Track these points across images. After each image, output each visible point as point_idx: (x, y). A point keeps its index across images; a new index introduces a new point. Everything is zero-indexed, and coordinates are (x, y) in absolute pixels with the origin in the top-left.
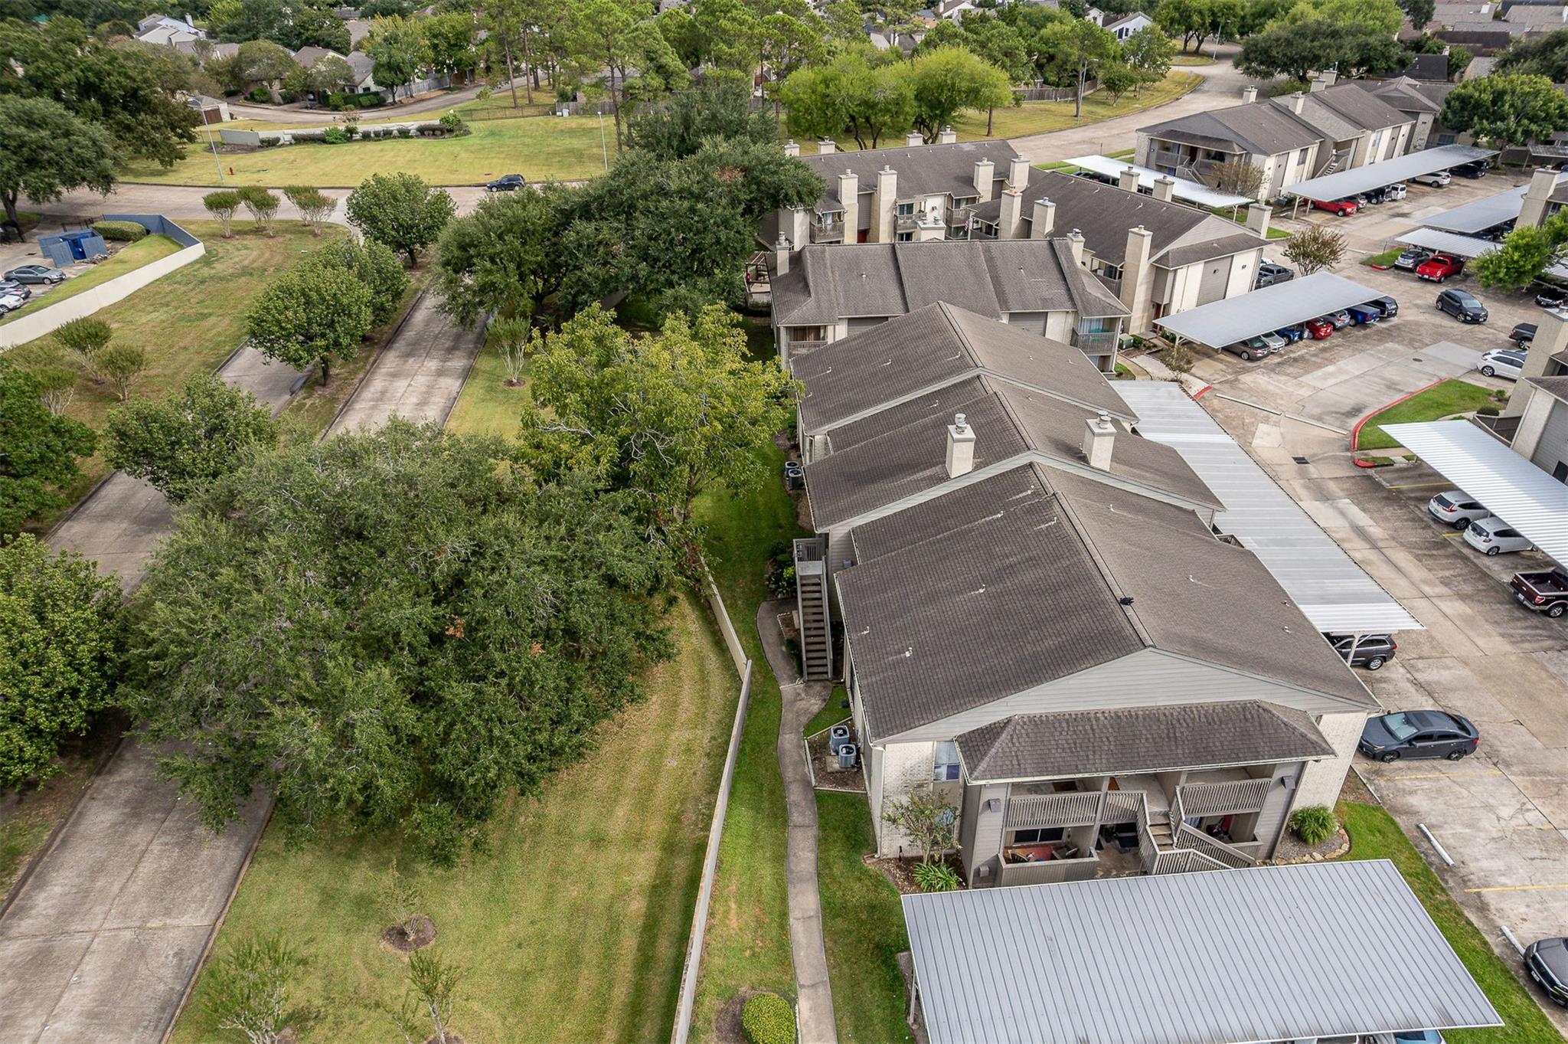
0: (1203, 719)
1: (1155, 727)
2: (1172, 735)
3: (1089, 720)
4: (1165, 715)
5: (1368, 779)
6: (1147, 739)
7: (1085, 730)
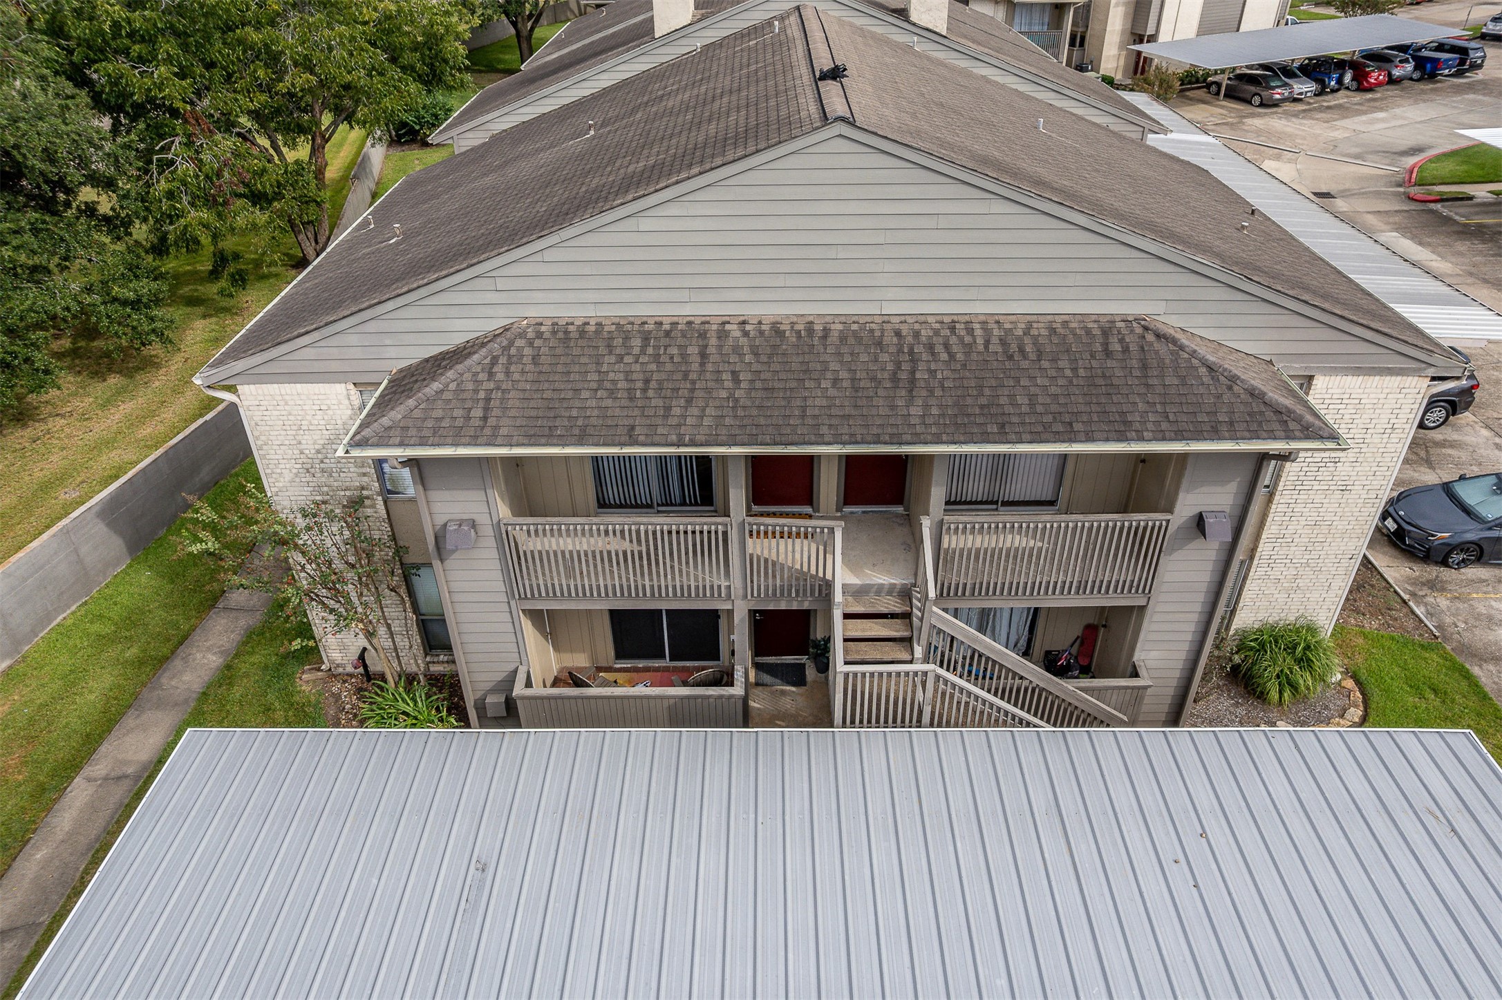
0: (995, 347)
1: (864, 357)
2: (903, 376)
3: (703, 335)
4: (898, 333)
5: (1413, 594)
6: (836, 381)
7: (684, 356)
